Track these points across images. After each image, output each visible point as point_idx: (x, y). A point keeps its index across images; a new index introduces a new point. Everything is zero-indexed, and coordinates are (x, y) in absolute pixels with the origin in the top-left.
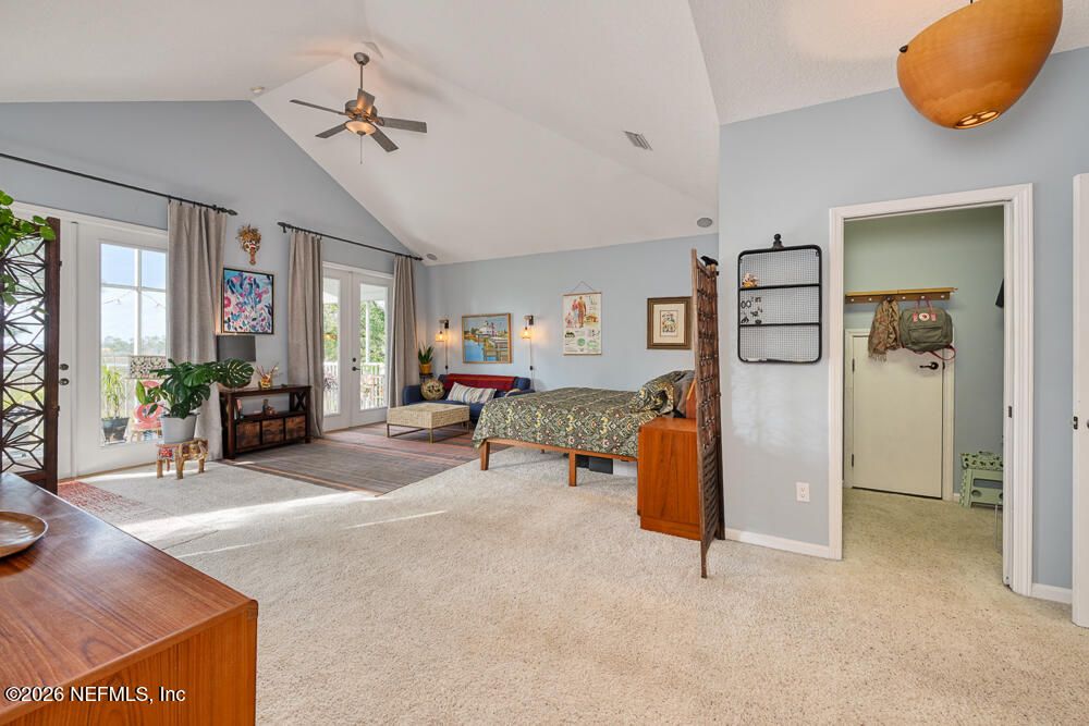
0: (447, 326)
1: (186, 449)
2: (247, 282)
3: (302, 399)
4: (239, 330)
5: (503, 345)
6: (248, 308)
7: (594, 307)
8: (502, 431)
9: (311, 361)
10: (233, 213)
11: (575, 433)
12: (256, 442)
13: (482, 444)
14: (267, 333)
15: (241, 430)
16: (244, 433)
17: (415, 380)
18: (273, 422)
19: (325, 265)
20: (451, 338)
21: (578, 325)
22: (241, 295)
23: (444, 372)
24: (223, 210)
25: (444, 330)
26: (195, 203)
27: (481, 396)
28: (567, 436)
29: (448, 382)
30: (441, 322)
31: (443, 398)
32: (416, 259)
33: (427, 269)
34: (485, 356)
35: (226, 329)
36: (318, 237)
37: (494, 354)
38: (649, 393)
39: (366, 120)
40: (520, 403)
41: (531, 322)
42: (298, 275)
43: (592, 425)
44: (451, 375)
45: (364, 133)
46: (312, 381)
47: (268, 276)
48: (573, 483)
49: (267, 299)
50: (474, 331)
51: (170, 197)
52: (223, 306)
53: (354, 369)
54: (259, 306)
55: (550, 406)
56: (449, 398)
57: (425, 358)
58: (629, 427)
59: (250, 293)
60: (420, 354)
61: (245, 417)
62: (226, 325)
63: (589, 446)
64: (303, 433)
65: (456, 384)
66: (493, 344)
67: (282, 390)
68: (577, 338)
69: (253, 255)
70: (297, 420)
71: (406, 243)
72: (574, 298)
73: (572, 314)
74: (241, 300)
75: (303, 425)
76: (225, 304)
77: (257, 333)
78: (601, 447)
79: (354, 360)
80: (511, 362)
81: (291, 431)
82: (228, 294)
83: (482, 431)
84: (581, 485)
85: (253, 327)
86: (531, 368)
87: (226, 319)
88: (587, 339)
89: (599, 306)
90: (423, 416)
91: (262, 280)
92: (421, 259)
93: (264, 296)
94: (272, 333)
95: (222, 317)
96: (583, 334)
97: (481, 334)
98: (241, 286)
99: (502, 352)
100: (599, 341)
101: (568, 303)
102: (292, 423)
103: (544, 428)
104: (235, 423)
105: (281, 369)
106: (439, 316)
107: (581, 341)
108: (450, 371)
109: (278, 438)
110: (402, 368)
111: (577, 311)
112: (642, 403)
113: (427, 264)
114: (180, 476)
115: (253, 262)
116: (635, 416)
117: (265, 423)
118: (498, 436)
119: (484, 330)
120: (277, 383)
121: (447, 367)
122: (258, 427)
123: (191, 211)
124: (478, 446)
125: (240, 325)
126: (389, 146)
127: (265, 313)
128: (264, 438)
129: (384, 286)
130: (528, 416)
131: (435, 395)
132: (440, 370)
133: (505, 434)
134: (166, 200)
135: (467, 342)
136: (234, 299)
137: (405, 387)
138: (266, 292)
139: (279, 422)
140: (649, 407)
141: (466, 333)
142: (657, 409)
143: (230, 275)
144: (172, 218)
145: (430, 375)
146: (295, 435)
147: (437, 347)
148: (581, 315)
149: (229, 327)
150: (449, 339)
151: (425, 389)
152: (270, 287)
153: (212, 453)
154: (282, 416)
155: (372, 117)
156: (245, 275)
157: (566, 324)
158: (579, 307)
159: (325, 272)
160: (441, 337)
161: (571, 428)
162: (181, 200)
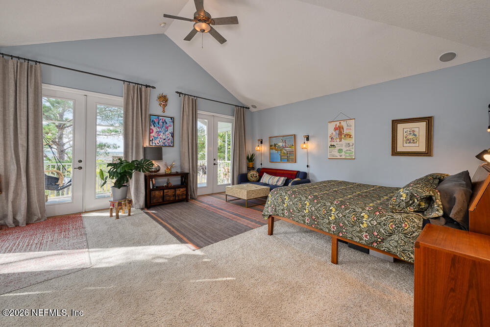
0: (261, 143)
1: (120, 204)
2: (161, 121)
3: (186, 179)
4: (157, 145)
5: (291, 153)
6: (162, 134)
7: (350, 127)
8: (281, 212)
9: (191, 160)
10: (154, 88)
11: (336, 222)
12: (161, 200)
13: (269, 217)
14: (170, 146)
15: (153, 194)
16: (154, 196)
17: (244, 170)
18: (169, 190)
19: (199, 112)
20: (264, 149)
21: (338, 140)
22: (158, 127)
23: (260, 167)
24: (150, 87)
25: (260, 145)
26: (135, 83)
27: (277, 181)
28: (329, 223)
29: (261, 172)
30: (259, 140)
31: (258, 181)
32: (246, 108)
33: (252, 113)
34: (281, 159)
35: (151, 144)
36: (196, 98)
37: (286, 157)
38: (412, 197)
39: (204, 21)
40: (294, 192)
41: (308, 139)
42: (185, 117)
43: (352, 218)
44: (264, 169)
45: (204, 31)
46: (191, 170)
47: (171, 118)
48: (335, 261)
49: (170, 129)
50: (275, 145)
51: (124, 81)
52: (150, 133)
53: (214, 164)
54: (167, 133)
55: (316, 197)
56: (261, 181)
57: (251, 159)
58: (390, 226)
59: (162, 127)
60: (248, 158)
61: (157, 187)
62: (151, 142)
63: (349, 236)
64: (184, 197)
65: (265, 174)
66: (285, 152)
67: (177, 174)
68: (338, 148)
69: (164, 108)
70: (181, 190)
71: (241, 101)
72: (335, 123)
73: (334, 133)
74: (158, 130)
75: (185, 193)
76: (151, 131)
77: (166, 146)
78: (361, 239)
79: (215, 160)
80: (295, 162)
81: (179, 195)
82: (152, 127)
83: (268, 209)
84: (342, 263)
85: (164, 143)
86: (308, 166)
87: (151, 139)
88: (345, 149)
89: (353, 128)
90: (243, 192)
91: (168, 120)
92: (249, 108)
93: (169, 128)
94: (173, 146)
95: (150, 138)
96: (342, 145)
97: (279, 147)
98: (158, 123)
99: (291, 157)
100: (353, 150)
101: (331, 127)
102: (179, 191)
103: (311, 214)
104: (151, 190)
105: (177, 164)
106: (258, 138)
107: (340, 151)
108: (263, 166)
109: (172, 199)
110: (238, 164)
111: (337, 132)
112: (404, 204)
113: (253, 111)
114: (118, 217)
115: (164, 111)
116: (398, 217)
117: (165, 191)
118: (278, 215)
119: (281, 144)
120: (174, 171)
121: (261, 164)
122: (162, 193)
123: (134, 87)
124: (266, 218)
125: (157, 142)
126: (222, 40)
127: (170, 136)
128: (165, 199)
129: (230, 122)
130: (299, 203)
131: (254, 179)
132: (258, 166)
133: (283, 214)
134: (123, 82)
135: (272, 151)
136: (155, 130)
137: (239, 174)
138: (170, 126)
139: (173, 190)
140: (412, 209)
141: (271, 146)
142: (420, 211)
143: (153, 118)
144: (124, 91)
145: (253, 168)
146: (181, 198)
147: (257, 153)
148: (340, 134)
149: (152, 143)
150: (263, 149)
151: (249, 175)
152: (172, 124)
153: (140, 205)
154: (175, 188)
155: (207, 19)
156: (160, 118)
157: (329, 139)
158: (339, 129)
159: (199, 116)
160: (258, 148)
161: (333, 218)
162: (129, 82)
